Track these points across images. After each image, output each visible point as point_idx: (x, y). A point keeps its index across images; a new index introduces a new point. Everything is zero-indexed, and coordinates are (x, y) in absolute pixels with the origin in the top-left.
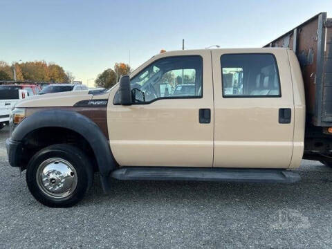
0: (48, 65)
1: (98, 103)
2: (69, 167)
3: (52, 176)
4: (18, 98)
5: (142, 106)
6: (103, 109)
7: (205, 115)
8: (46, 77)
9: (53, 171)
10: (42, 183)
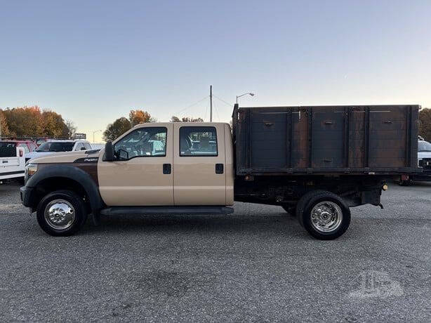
0: (42, 112)
1: (92, 160)
2: (69, 206)
3: (56, 212)
4: (16, 156)
5: (124, 162)
6: (95, 164)
7: (167, 169)
8: (39, 128)
9: (57, 209)
10: (49, 217)
